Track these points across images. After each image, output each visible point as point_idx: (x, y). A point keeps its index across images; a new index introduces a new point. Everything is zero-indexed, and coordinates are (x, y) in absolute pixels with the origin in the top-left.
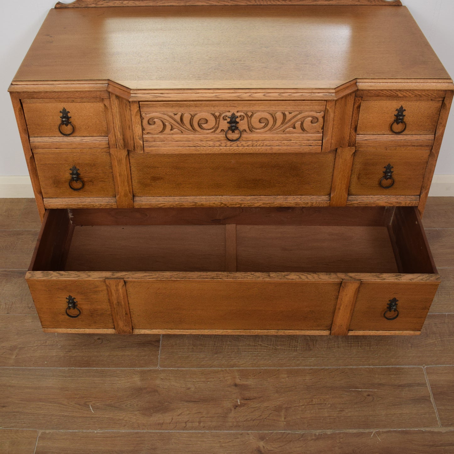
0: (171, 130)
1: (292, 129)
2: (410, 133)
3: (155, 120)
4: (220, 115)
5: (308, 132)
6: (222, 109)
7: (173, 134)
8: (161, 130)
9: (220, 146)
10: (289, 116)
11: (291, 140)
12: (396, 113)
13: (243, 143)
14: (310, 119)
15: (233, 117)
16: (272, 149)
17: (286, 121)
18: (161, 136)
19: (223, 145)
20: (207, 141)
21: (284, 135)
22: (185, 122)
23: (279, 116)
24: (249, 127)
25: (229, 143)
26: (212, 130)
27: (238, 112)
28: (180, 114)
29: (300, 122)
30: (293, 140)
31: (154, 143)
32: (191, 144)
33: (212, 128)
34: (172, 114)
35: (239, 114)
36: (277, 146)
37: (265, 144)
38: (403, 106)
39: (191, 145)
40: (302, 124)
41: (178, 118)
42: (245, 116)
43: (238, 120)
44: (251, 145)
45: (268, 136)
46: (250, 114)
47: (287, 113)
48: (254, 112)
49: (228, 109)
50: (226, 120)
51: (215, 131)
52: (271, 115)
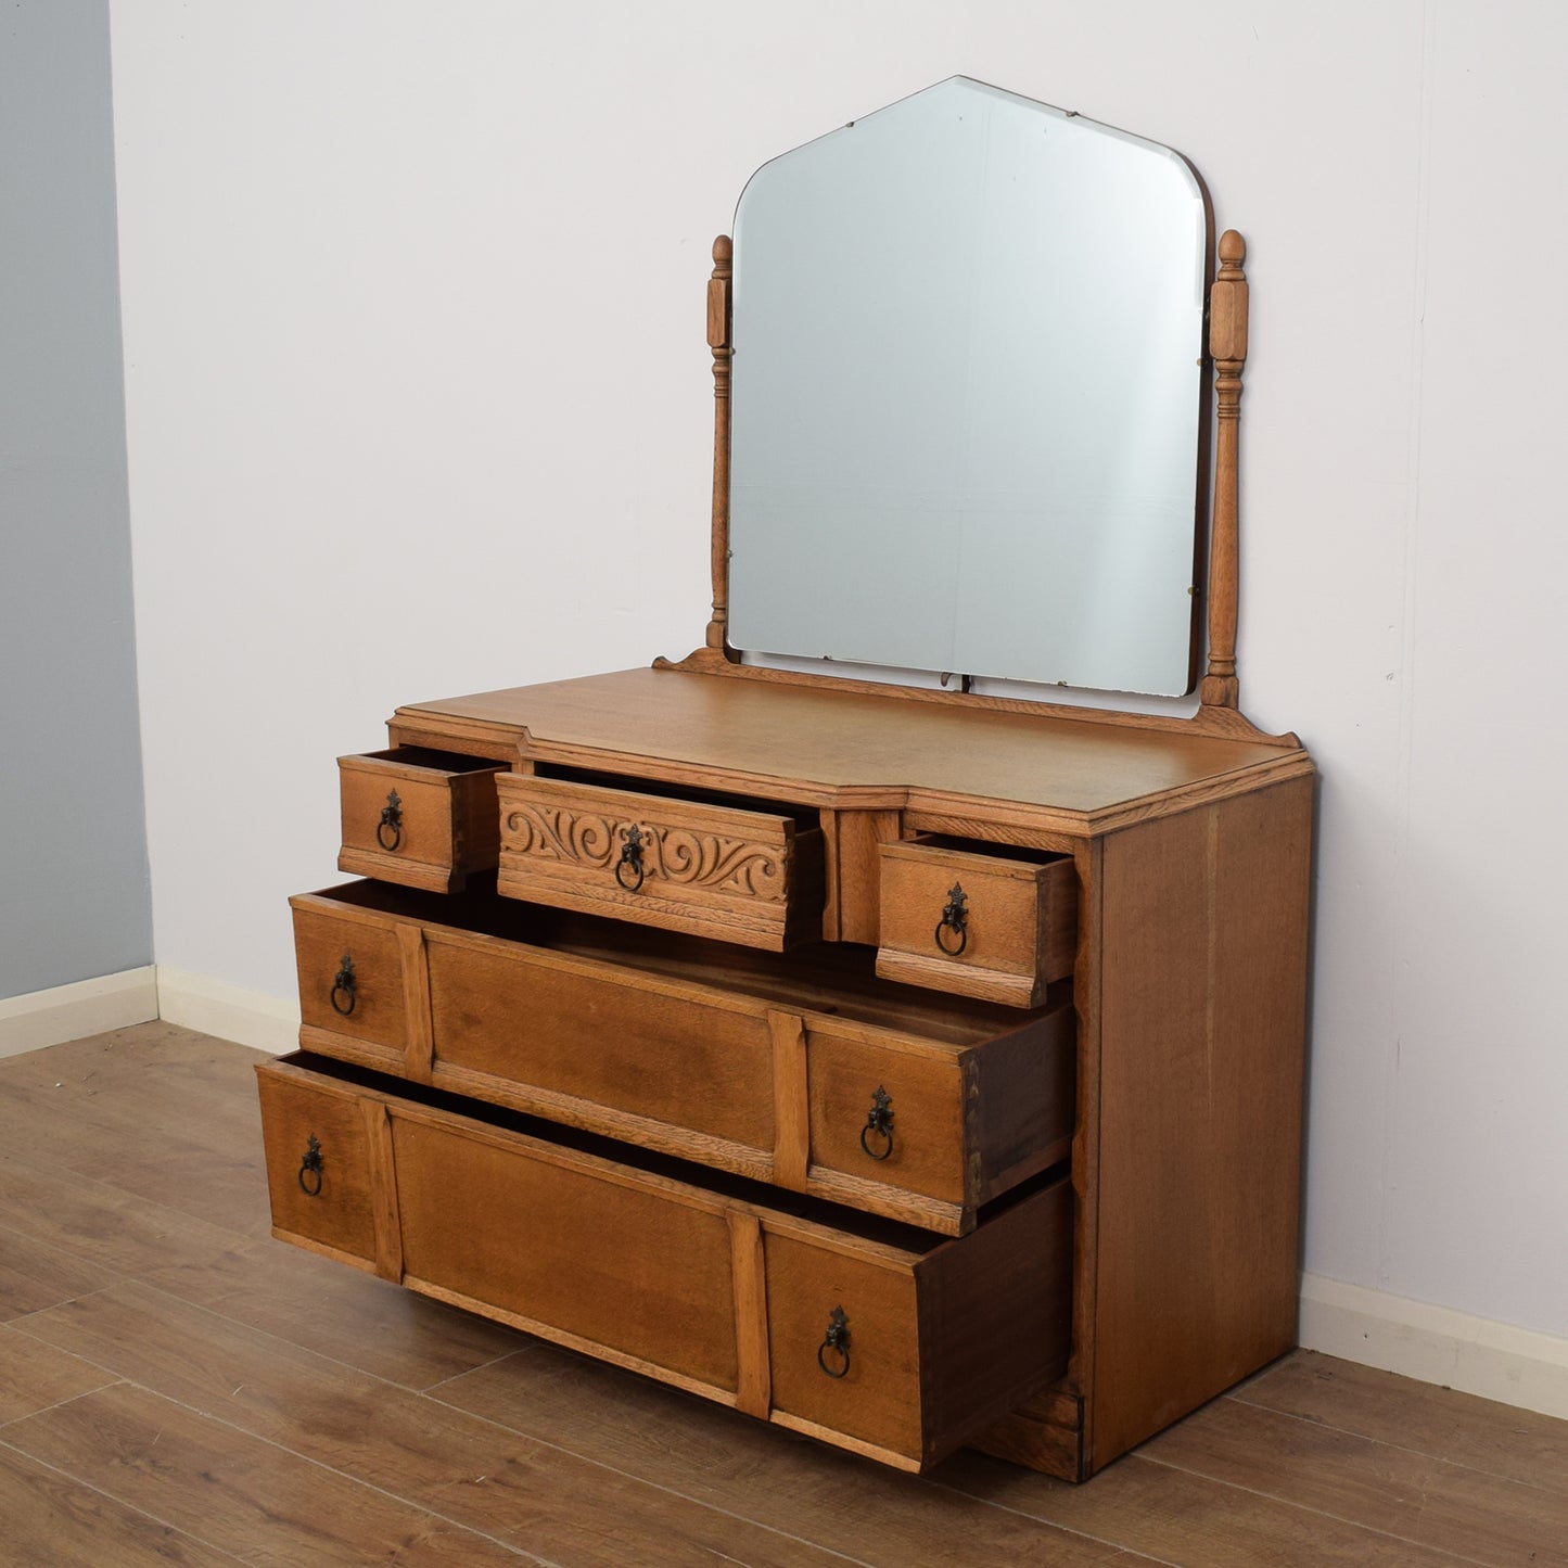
0: (542, 847)
1: (732, 882)
2: (982, 962)
3: (520, 820)
4: (615, 826)
5: (761, 899)
6: (618, 811)
7: (544, 857)
8: (526, 844)
9: (614, 900)
10: (726, 850)
11: (732, 912)
12: (948, 901)
13: (652, 901)
14: (762, 862)
15: (634, 832)
16: (697, 925)
17: (721, 860)
18: (526, 859)
19: (620, 899)
20: (596, 885)
21: (722, 896)
22: (562, 833)
23: (708, 843)
24: (662, 864)
25: (629, 897)
26: (605, 861)
27: (643, 823)
28: (555, 812)
29: (745, 868)
30: (735, 910)
31: (514, 873)
32: (569, 886)
33: (605, 855)
34: (543, 811)
35: (643, 829)
36: (707, 920)
37: (688, 910)
38: (961, 884)
39: (570, 890)
40: (748, 871)
41: (551, 819)
42: (655, 835)
43: (643, 842)
44: (664, 909)
45: (693, 892)
46: (661, 832)
47: (721, 841)
48: (669, 829)
49: (626, 813)
50: (624, 840)
51: (608, 862)
52: (697, 840)
